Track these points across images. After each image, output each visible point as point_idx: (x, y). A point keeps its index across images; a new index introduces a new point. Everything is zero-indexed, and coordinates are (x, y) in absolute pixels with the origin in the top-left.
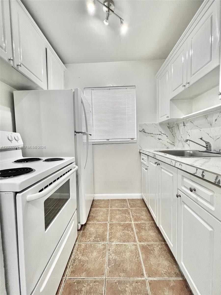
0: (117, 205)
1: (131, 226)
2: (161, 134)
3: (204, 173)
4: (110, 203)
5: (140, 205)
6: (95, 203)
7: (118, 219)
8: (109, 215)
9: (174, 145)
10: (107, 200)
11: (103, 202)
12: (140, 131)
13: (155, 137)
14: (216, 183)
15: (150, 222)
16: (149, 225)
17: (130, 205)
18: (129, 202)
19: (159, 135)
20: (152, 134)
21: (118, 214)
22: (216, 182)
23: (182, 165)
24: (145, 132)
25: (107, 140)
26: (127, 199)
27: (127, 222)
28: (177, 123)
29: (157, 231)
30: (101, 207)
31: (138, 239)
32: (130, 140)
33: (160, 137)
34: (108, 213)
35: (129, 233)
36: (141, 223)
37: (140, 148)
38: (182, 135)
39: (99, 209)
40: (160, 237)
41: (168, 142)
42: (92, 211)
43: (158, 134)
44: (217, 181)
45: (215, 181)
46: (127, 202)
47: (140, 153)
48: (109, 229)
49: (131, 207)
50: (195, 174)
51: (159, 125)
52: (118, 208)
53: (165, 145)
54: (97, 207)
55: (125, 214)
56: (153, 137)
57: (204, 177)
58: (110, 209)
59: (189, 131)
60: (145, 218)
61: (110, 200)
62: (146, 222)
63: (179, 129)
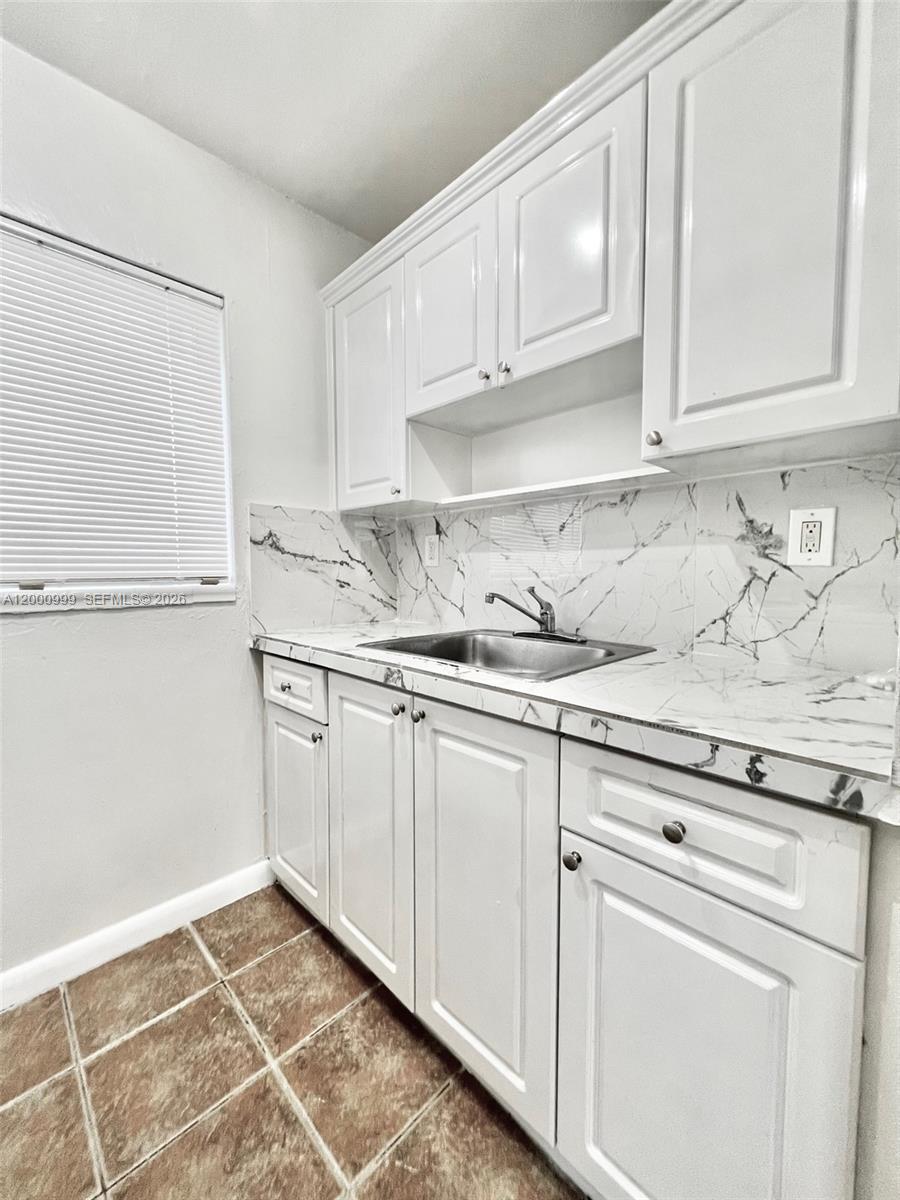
0: (128, 1000)
1: (270, 1098)
2: (349, 560)
3: (761, 761)
4: (71, 1017)
5: (276, 928)
7: (173, 1103)
8: (89, 1120)
9: (395, 609)
12: (255, 543)
13: (322, 572)
14: (840, 806)
15: (357, 1001)
16: (357, 1024)
17: (216, 954)
18: (206, 942)
19: (342, 563)
20: (312, 558)
21: (161, 1070)
22: (836, 801)
23: (608, 728)
24: (278, 548)
25: (23, 587)
26: (188, 924)
27: (236, 1091)
28: (403, 518)
29: (403, 1035)
31: (338, 1160)
32: (197, 585)
33: (343, 573)
34: (78, 1106)
35: (275, 1159)
36: (317, 1039)
37: (257, 630)
38: (428, 570)
40: (428, 1059)
41: (373, 596)
43: (335, 562)
44: (844, 796)
45: (832, 796)
46: (191, 943)
47: (258, 654)
49: (229, 965)
50: (706, 769)
51: (342, 520)
52: (147, 1019)
53: (363, 609)
55: (209, 1032)
56: (316, 572)
57: (764, 779)
58: (80, 1065)
59: (462, 557)
60: (325, 995)
61: (62, 990)
62: (337, 1016)
63: (414, 543)
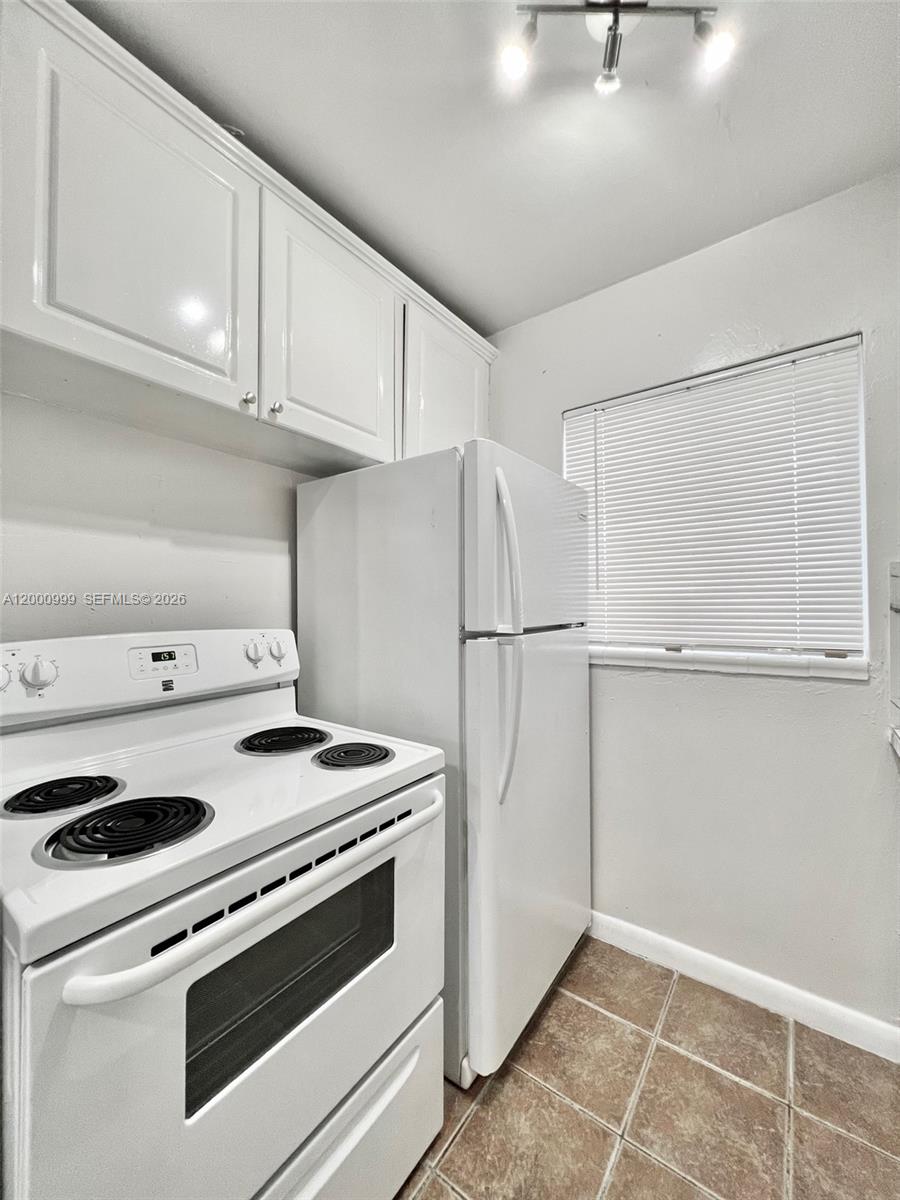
0: (708, 1030)
4: (669, 1001)
6: (589, 961)
7: (689, 1145)
8: (640, 1082)
10: (659, 966)
11: (633, 975)
12: (897, 611)
17: (800, 1075)
18: (797, 1053)
21: (697, 1111)
26: (791, 1020)
30: (610, 1004)
34: (641, 1063)
39: (601, 1010)
42: (557, 1006)
46: (782, 1040)
48: (613, 1185)
49: (806, 1100)
52: (711, 1061)
54: (591, 987)
55: (749, 1131)
58: (656, 1039)
61: (675, 977)
